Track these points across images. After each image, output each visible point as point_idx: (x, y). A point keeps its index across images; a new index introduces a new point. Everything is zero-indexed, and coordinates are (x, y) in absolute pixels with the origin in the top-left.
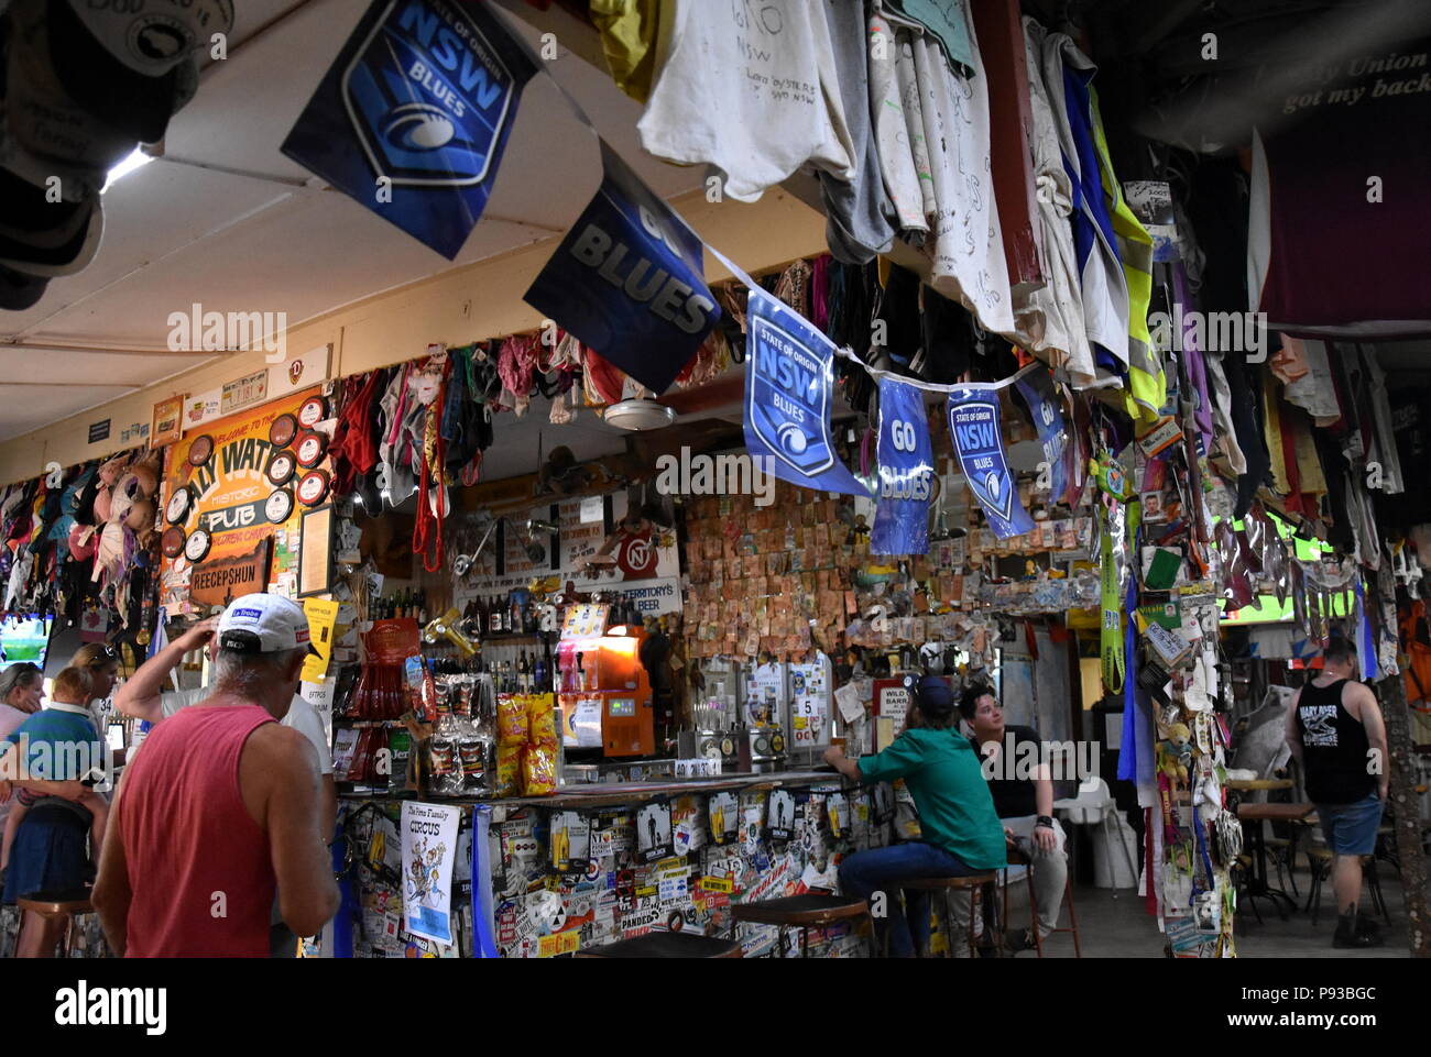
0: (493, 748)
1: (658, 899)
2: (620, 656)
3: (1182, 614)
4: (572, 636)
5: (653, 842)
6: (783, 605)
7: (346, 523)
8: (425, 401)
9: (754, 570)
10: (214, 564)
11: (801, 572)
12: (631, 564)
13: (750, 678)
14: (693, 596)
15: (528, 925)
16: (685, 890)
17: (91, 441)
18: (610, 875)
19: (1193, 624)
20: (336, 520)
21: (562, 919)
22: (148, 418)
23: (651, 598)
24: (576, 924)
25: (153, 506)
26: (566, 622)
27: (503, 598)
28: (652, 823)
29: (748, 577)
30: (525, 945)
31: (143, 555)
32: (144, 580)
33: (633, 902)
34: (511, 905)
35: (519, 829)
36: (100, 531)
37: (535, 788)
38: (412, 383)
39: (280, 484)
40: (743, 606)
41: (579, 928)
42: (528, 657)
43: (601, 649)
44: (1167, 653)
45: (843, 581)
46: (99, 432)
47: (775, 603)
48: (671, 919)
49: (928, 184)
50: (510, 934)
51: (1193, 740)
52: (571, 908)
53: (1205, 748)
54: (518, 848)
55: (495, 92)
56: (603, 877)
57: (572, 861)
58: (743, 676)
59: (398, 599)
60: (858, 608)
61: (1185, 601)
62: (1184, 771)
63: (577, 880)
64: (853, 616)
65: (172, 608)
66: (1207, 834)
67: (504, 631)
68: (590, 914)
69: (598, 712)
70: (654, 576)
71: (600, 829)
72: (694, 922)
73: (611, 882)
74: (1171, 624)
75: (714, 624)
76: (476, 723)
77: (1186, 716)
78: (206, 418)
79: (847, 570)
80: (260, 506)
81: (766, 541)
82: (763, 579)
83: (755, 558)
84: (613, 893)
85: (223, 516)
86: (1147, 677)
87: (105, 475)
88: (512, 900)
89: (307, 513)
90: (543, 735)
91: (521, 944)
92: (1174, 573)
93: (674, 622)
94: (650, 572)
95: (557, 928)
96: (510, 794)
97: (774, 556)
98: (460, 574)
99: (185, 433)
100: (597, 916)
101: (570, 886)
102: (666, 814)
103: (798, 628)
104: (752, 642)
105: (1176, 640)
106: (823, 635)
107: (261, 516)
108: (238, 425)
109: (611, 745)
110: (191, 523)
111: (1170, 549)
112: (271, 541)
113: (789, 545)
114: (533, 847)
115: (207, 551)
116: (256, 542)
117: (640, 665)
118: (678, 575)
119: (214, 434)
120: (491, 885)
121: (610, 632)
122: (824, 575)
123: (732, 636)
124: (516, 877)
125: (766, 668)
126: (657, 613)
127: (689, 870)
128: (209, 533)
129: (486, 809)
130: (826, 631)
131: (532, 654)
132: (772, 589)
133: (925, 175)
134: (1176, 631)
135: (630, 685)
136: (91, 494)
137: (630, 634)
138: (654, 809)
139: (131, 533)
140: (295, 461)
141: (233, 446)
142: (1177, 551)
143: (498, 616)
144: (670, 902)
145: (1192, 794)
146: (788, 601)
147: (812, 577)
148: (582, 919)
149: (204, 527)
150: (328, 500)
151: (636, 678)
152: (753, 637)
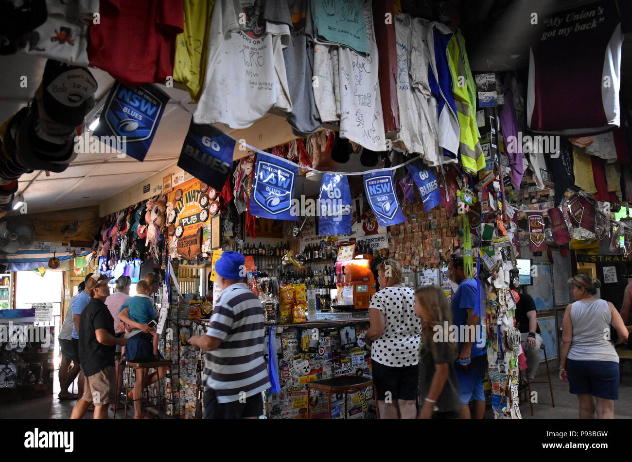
0: (278, 305)
1: (351, 364)
2: (360, 267)
3: (495, 250)
4: (341, 259)
5: (348, 342)
6: (428, 243)
7: (226, 221)
8: (248, 174)
9: (417, 229)
10: (184, 238)
11: (435, 229)
12: (368, 228)
13: (422, 275)
14: (393, 241)
15: (294, 372)
16: (363, 361)
17: (144, 193)
18: (329, 354)
19: (499, 254)
20: (222, 220)
21: (309, 370)
22: (161, 183)
23: (376, 242)
24: (315, 372)
25: (164, 216)
26: (339, 254)
27: (319, 245)
28: (347, 334)
29: (414, 232)
30: (293, 380)
31: (161, 236)
32: (162, 245)
33: (340, 365)
34: (287, 364)
35: (290, 336)
36: (147, 227)
37: (296, 320)
38: (243, 167)
39: (204, 207)
40: (412, 245)
41: (316, 374)
42: (328, 269)
43: (352, 264)
44: (490, 266)
45: (452, 233)
46: (147, 189)
47: (425, 243)
48: (357, 372)
49: (338, 103)
50: (287, 375)
51: (497, 300)
52: (313, 367)
53: (502, 303)
54: (289, 343)
55: (154, 109)
56: (326, 354)
57: (310, 348)
58: (419, 274)
59: (277, 246)
60: (459, 244)
61: (496, 245)
62: (494, 312)
63: (315, 355)
64: (457, 248)
65: (173, 255)
66: (503, 336)
67: (319, 258)
68: (321, 369)
69: (351, 291)
70: (377, 233)
71: (325, 336)
72: (368, 374)
73: (330, 356)
74: (491, 254)
75: (401, 253)
76: (271, 295)
77: (495, 291)
78: (180, 182)
79: (454, 228)
80: (198, 215)
81: (421, 217)
82: (420, 233)
83: (417, 224)
84: (331, 361)
85: (187, 220)
86: (482, 274)
87: (149, 206)
88: (287, 362)
89: (213, 218)
90: (301, 300)
91: (291, 379)
92: (492, 234)
93: (385, 252)
94: (375, 232)
95: (307, 374)
96: (287, 322)
97: (424, 223)
98: (295, 236)
99: (173, 188)
100: (324, 369)
101: (312, 358)
102: (354, 331)
103: (434, 253)
104: (417, 260)
105: (492, 260)
106: (445, 256)
107: (199, 220)
108: (190, 185)
109: (358, 304)
110: (177, 223)
111: (490, 224)
112: (202, 229)
113: (430, 218)
114: (296, 342)
115: (182, 233)
116: (197, 229)
117: (370, 271)
118: (386, 232)
119: (183, 188)
120: (277, 356)
121: (356, 258)
122: (444, 230)
123: (408, 258)
124: (289, 354)
125: (429, 271)
126: (378, 249)
127: (365, 353)
128: (183, 227)
129: (274, 328)
130: (446, 254)
131: (330, 268)
132: (424, 237)
133: (337, 99)
134: (493, 257)
135: (366, 279)
136: (144, 213)
137: (365, 258)
138: (348, 328)
139: (158, 227)
140: (208, 199)
141: (189, 193)
142: (492, 225)
143: (317, 252)
144: (357, 365)
145: (496, 321)
146: (430, 242)
147: (439, 230)
148: (318, 371)
149: (181, 224)
150: (219, 213)
151: (368, 276)
152: (417, 257)
